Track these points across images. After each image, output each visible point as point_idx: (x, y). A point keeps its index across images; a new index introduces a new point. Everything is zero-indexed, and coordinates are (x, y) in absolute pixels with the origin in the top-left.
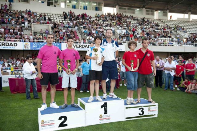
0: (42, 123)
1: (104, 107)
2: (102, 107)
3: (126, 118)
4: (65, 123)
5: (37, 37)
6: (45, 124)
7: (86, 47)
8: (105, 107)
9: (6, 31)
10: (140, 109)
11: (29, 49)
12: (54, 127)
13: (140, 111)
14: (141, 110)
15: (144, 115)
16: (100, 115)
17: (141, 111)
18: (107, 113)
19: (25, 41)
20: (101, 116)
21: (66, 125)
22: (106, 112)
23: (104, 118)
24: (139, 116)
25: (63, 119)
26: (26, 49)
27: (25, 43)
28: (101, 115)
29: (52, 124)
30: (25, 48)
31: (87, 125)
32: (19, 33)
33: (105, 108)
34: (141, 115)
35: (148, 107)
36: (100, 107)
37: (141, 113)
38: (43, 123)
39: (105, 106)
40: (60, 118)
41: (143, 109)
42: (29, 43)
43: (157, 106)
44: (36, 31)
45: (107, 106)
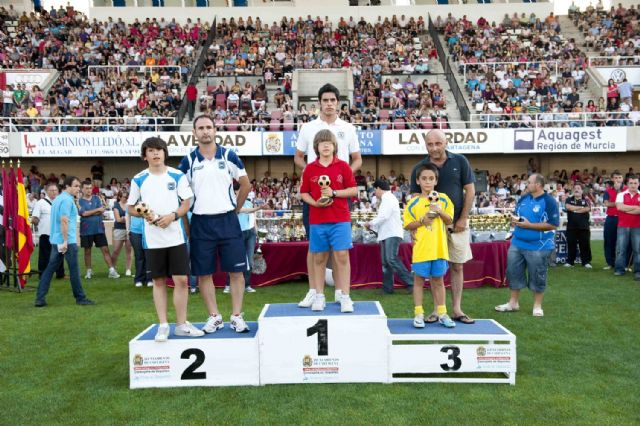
0: (136, 363)
1: (316, 335)
2: (310, 332)
3: (396, 375)
4: (198, 370)
5: (306, 113)
6: (144, 365)
7: (468, 140)
8: (322, 335)
9: (217, 100)
10: (444, 350)
11: (281, 152)
12: (169, 376)
13: (446, 355)
14: (450, 352)
15: (460, 370)
16: (303, 357)
17: (450, 357)
18: (326, 353)
19: (267, 129)
20: (307, 361)
21: (202, 376)
22: (323, 349)
23: (318, 366)
24: (444, 371)
25: (193, 358)
26: (271, 153)
27: (267, 134)
28: (307, 358)
29: (162, 367)
30: (268, 149)
31: (263, 383)
32: (253, 102)
33: (319, 338)
34: (451, 371)
35: (477, 346)
36: (306, 333)
37: (451, 363)
38: (139, 363)
39: (320, 329)
40: (186, 355)
41: (456, 351)
42: (280, 135)
43: (513, 346)
44: (306, 93)
45: (326, 332)
